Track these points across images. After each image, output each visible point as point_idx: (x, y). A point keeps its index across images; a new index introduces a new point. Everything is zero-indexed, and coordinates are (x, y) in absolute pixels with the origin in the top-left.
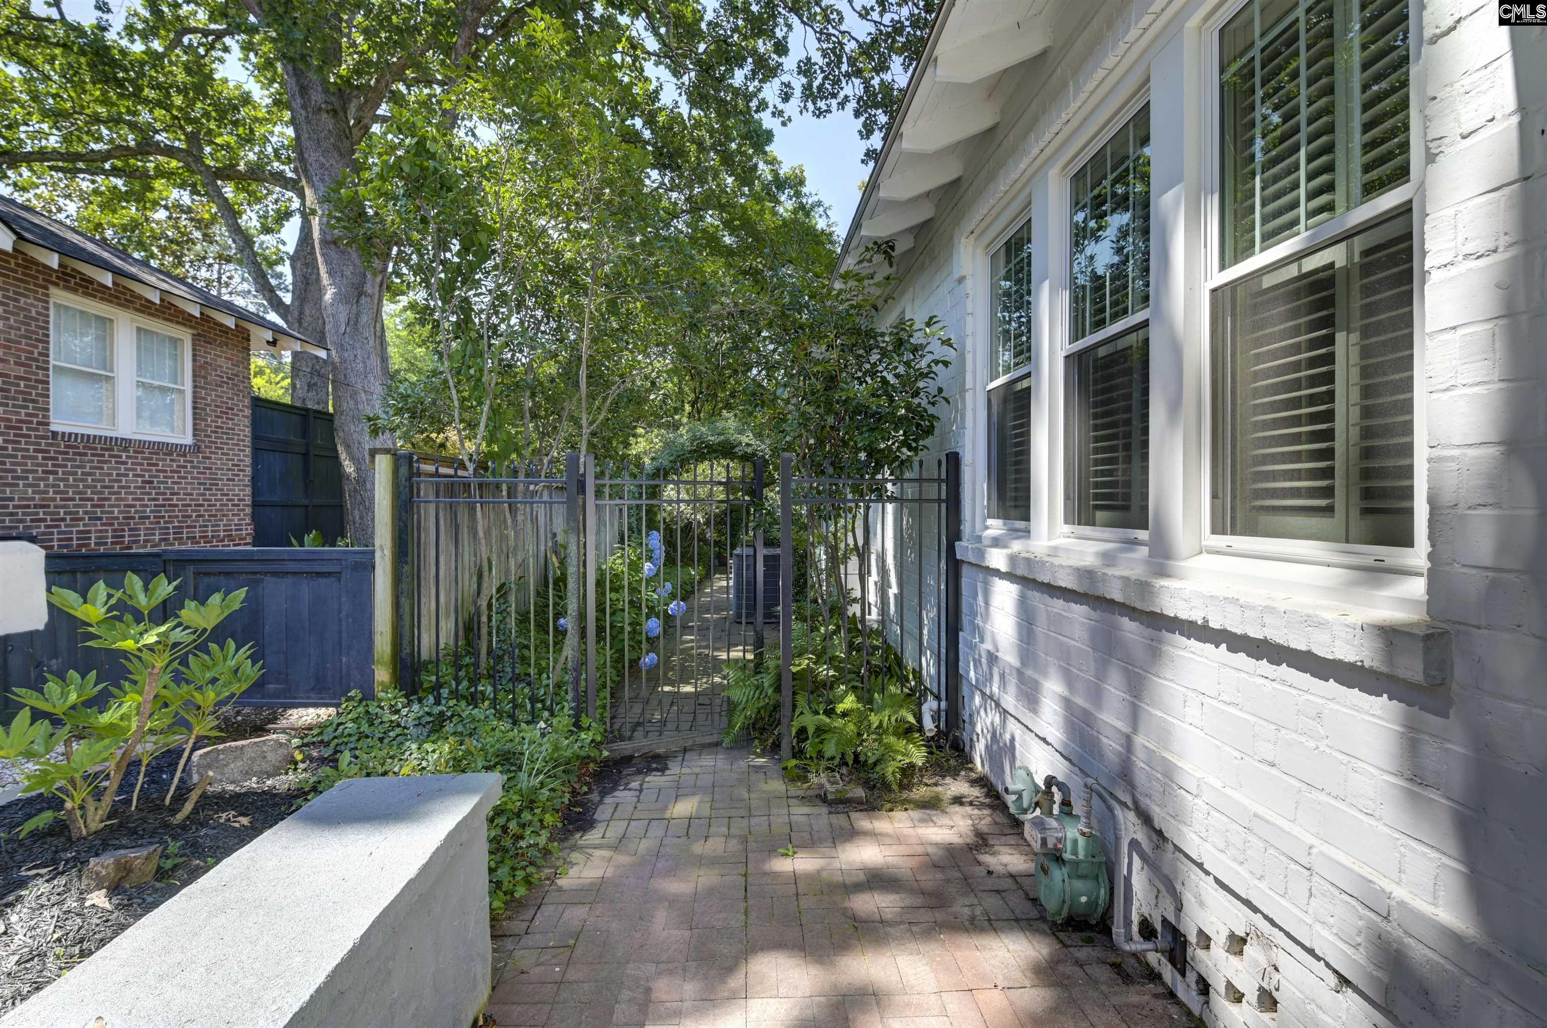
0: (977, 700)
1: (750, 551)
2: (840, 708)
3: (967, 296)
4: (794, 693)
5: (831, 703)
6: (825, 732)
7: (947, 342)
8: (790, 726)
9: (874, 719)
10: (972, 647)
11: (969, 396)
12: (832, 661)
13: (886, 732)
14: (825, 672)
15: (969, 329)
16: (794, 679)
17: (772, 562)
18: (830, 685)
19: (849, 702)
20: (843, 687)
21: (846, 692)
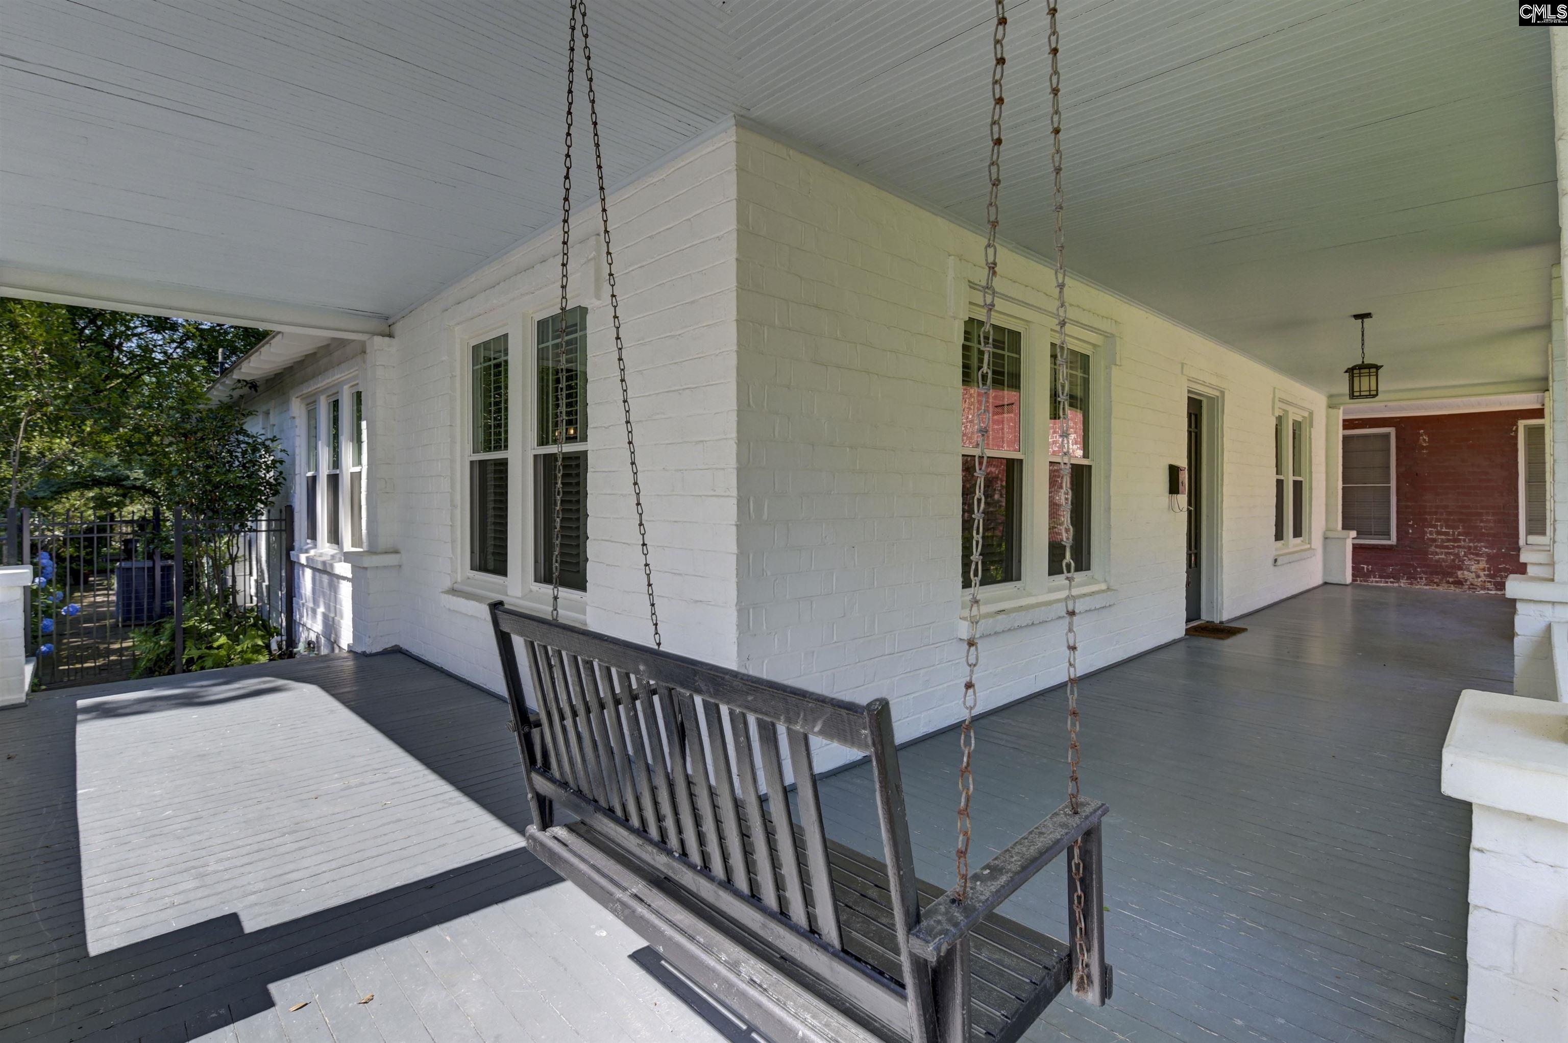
0: (301, 629)
1: (148, 564)
2: (216, 645)
3: (296, 427)
4: (184, 641)
5: (210, 643)
6: (204, 657)
7: (283, 451)
8: (181, 659)
9: (239, 648)
10: (298, 604)
11: (297, 477)
12: (211, 622)
13: (246, 652)
14: (205, 626)
15: (297, 444)
16: (184, 633)
17: (166, 570)
18: (212, 633)
19: (223, 640)
20: (218, 634)
21: (220, 636)
